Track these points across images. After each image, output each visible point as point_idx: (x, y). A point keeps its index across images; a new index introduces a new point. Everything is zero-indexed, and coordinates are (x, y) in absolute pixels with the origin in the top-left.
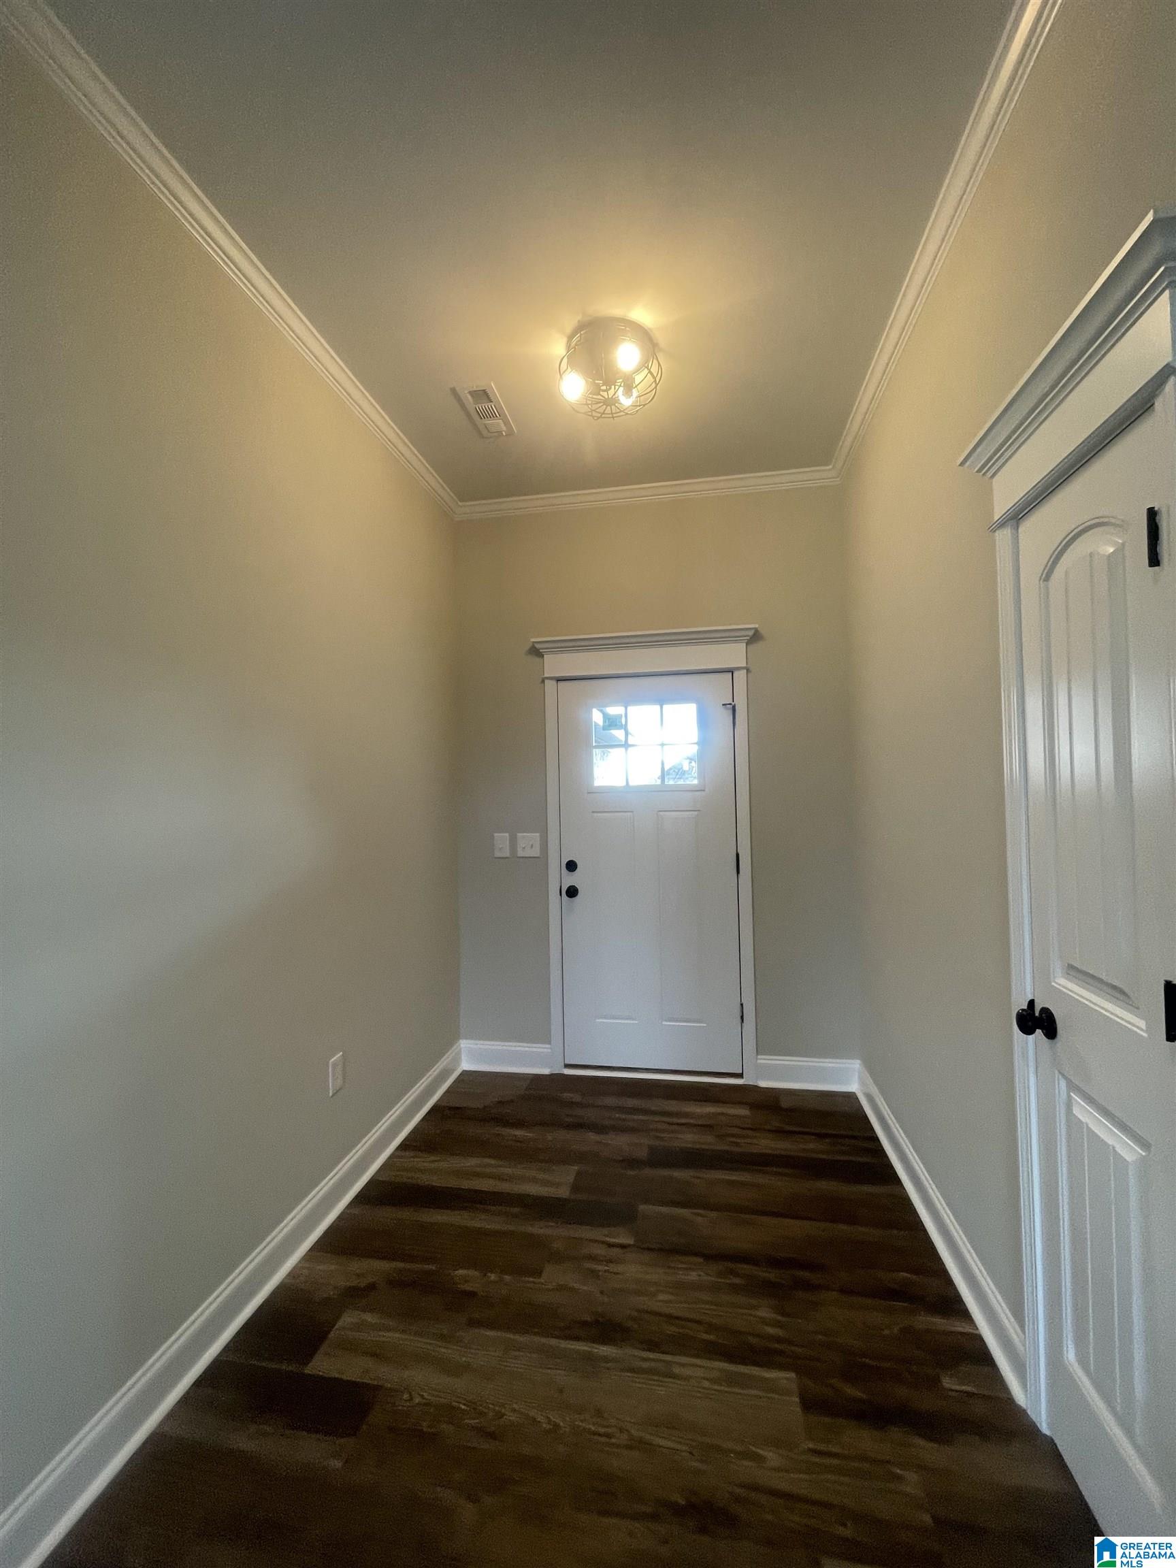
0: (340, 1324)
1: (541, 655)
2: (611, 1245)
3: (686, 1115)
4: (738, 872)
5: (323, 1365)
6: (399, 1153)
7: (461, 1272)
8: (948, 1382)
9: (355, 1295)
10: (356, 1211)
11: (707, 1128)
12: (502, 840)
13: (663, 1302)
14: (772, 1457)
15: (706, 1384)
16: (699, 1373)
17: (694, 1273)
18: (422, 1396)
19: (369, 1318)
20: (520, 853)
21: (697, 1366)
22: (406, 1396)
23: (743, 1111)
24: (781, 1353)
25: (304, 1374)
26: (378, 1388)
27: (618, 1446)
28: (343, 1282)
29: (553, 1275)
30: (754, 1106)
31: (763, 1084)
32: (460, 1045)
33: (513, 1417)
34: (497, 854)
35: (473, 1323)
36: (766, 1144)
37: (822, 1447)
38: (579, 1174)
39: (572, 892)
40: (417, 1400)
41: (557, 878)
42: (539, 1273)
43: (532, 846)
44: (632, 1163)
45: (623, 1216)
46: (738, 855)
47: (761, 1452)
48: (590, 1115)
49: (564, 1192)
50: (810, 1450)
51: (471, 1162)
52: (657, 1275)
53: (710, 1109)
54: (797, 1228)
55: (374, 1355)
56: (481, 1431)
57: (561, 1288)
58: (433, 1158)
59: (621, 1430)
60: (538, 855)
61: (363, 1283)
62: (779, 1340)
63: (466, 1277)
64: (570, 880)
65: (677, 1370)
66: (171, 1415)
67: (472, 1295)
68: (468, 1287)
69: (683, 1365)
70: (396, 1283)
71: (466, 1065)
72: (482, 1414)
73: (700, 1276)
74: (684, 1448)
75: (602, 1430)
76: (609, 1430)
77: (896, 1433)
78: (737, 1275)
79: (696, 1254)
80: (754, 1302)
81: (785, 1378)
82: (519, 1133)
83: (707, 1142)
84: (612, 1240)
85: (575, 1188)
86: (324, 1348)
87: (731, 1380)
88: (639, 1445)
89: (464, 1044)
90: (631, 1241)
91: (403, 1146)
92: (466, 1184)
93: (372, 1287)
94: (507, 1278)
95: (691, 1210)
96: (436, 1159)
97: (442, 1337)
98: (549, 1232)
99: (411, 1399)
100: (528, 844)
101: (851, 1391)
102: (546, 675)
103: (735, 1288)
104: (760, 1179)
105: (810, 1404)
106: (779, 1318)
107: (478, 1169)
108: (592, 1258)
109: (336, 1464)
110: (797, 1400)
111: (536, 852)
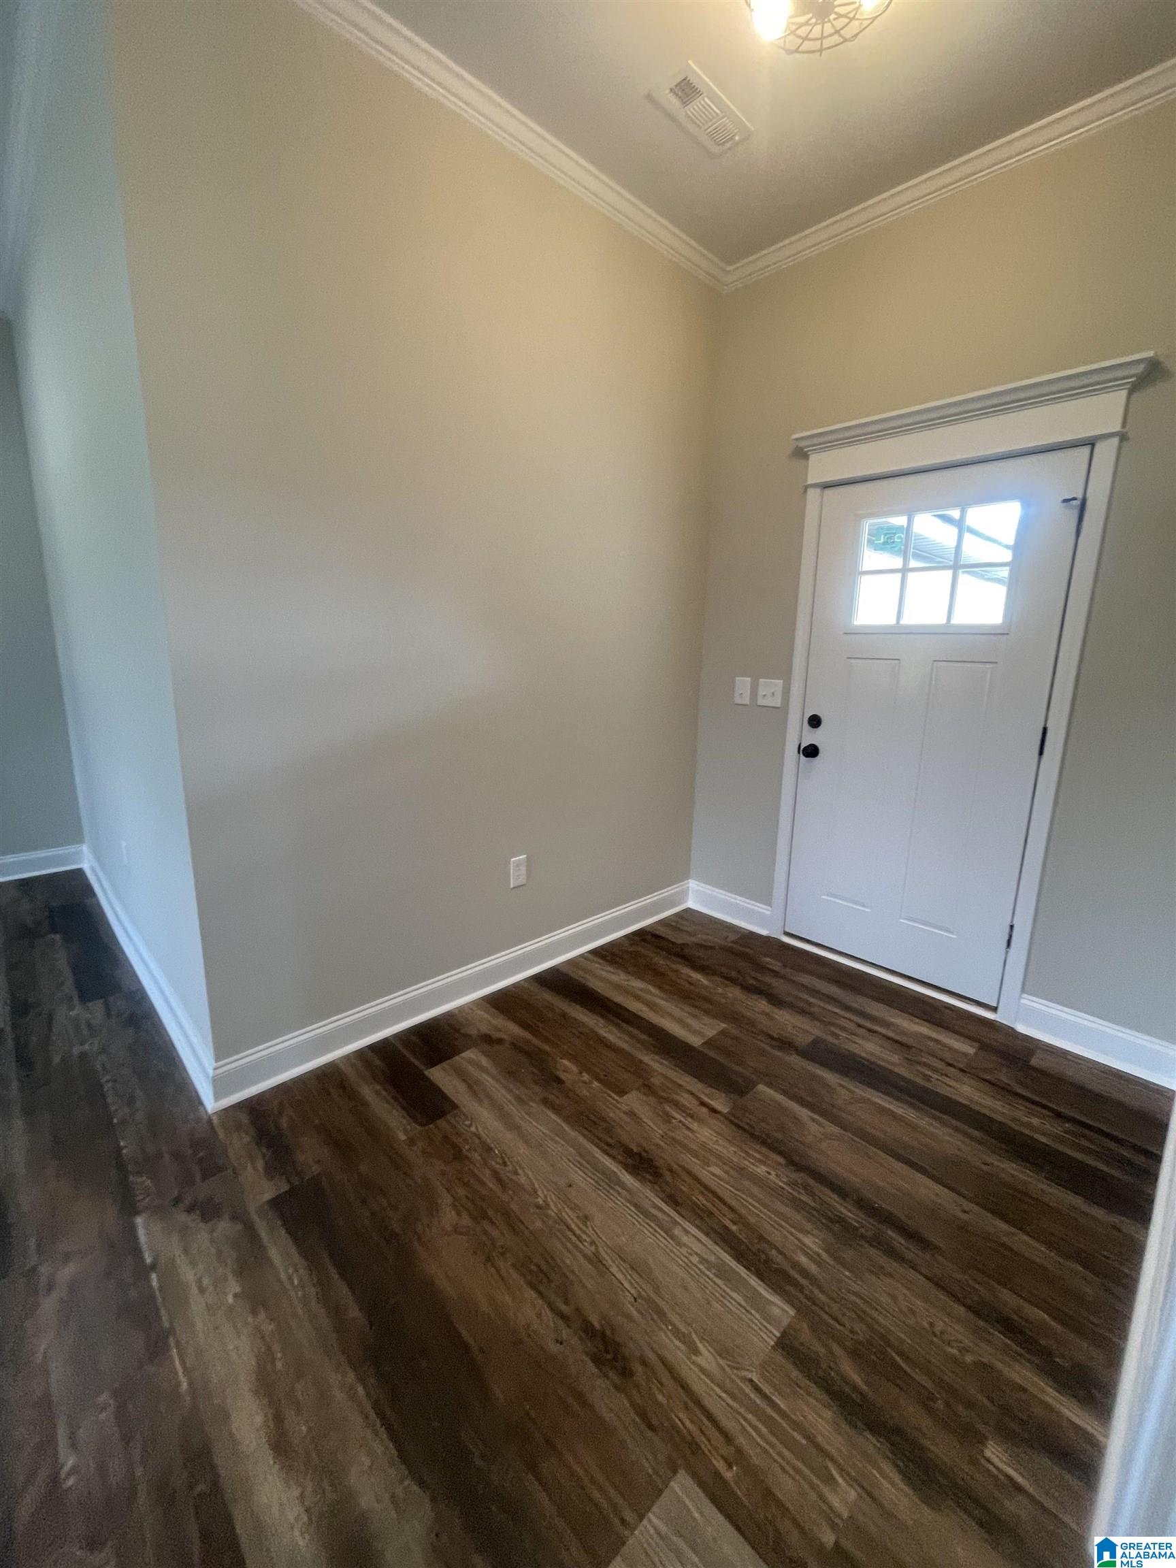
0: (463, 1055)
1: (806, 456)
2: (703, 1104)
3: (888, 1025)
4: (1041, 753)
5: (439, 1075)
6: (590, 956)
7: (566, 1062)
8: (995, 1453)
9: (487, 1040)
10: (526, 985)
11: (901, 1045)
12: (743, 684)
13: (712, 1174)
14: (707, 1357)
15: (695, 1259)
16: (697, 1248)
17: (764, 1168)
18: (477, 1129)
19: (484, 1061)
20: (761, 702)
21: (700, 1241)
22: (467, 1123)
23: (968, 1048)
24: (797, 1285)
25: (424, 1074)
26: (455, 1106)
27: (581, 1251)
28: (484, 1029)
29: (634, 1100)
30: (984, 1047)
31: (1021, 1028)
32: (688, 883)
33: (523, 1180)
34: (738, 700)
35: (545, 1101)
36: (966, 1091)
37: (767, 1389)
38: (723, 1033)
39: (811, 752)
40: (473, 1129)
41: (796, 734)
42: (622, 1093)
43: (773, 694)
44: (785, 1044)
45: (736, 1087)
46: (1045, 730)
47: (700, 1346)
48: (779, 986)
49: (696, 1041)
50: (751, 1381)
51: (636, 984)
52: (728, 1150)
53: (924, 1029)
54: (927, 1189)
55: (470, 1087)
56: (496, 1174)
57: (632, 1114)
58: (609, 968)
59: (593, 1243)
60: (779, 705)
61: (495, 1035)
62: (804, 1273)
63: (567, 1069)
64: (812, 736)
65: (677, 1232)
66: (347, 1058)
67: (559, 1081)
68: (563, 1076)
69: (687, 1232)
70: (515, 1046)
71: (692, 904)
72: (505, 1164)
73: (769, 1173)
74: (633, 1291)
75: (578, 1232)
76: (584, 1237)
77: (871, 1443)
78: (811, 1194)
79: (780, 1153)
80: (809, 1227)
81: (782, 1310)
82: (697, 976)
83: (891, 1059)
84: (706, 1099)
85: (709, 1043)
86: (445, 1065)
87: (722, 1272)
88: (596, 1260)
89: (692, 884)
90: (725, 1110)
91: (594, 952)
92: (618, 998)
93: (500, 1041)
94: (596, 1084)
95: (809, 1113)
96: (612, 971)
97: (519, 1099)
98: (656, 1066)
99: (470, 1126)
100: (770, 691)
101: (850, 1370)
102: (809, 482)
103: (798, 1205)
104: (924, 1122)
105: (786, 1345)
106: (824, 1255)
107: (640, 993)
108: (677, 1105)
109: (402, 1137)
110: (778, 1335)
111: (777, 702)
